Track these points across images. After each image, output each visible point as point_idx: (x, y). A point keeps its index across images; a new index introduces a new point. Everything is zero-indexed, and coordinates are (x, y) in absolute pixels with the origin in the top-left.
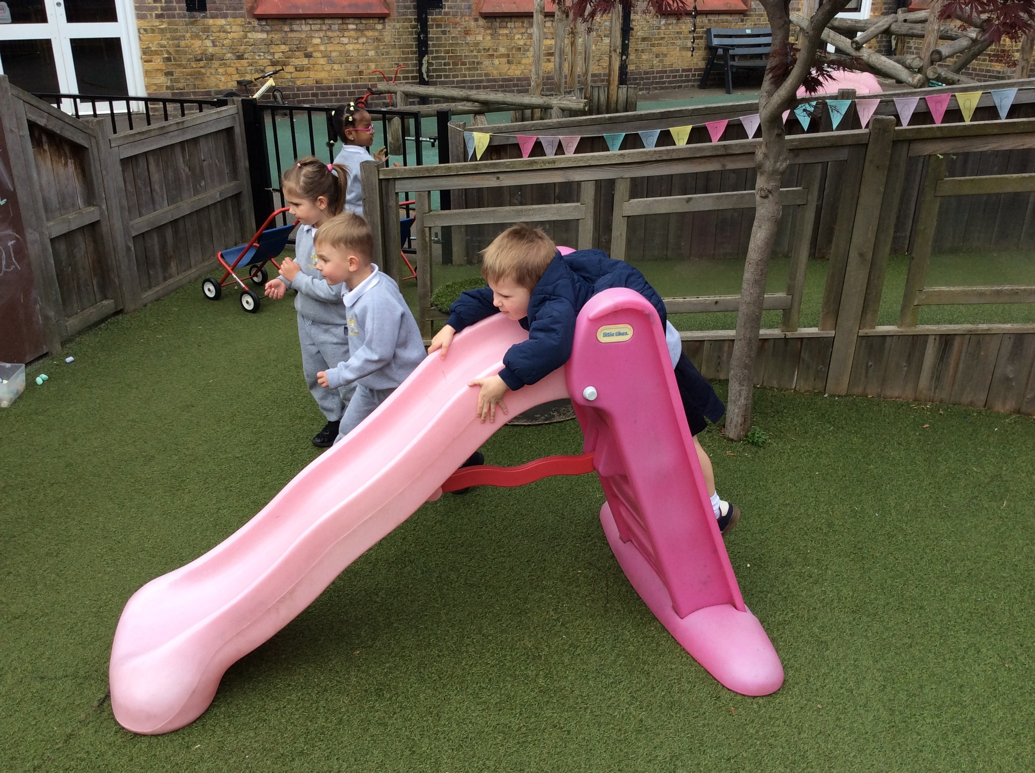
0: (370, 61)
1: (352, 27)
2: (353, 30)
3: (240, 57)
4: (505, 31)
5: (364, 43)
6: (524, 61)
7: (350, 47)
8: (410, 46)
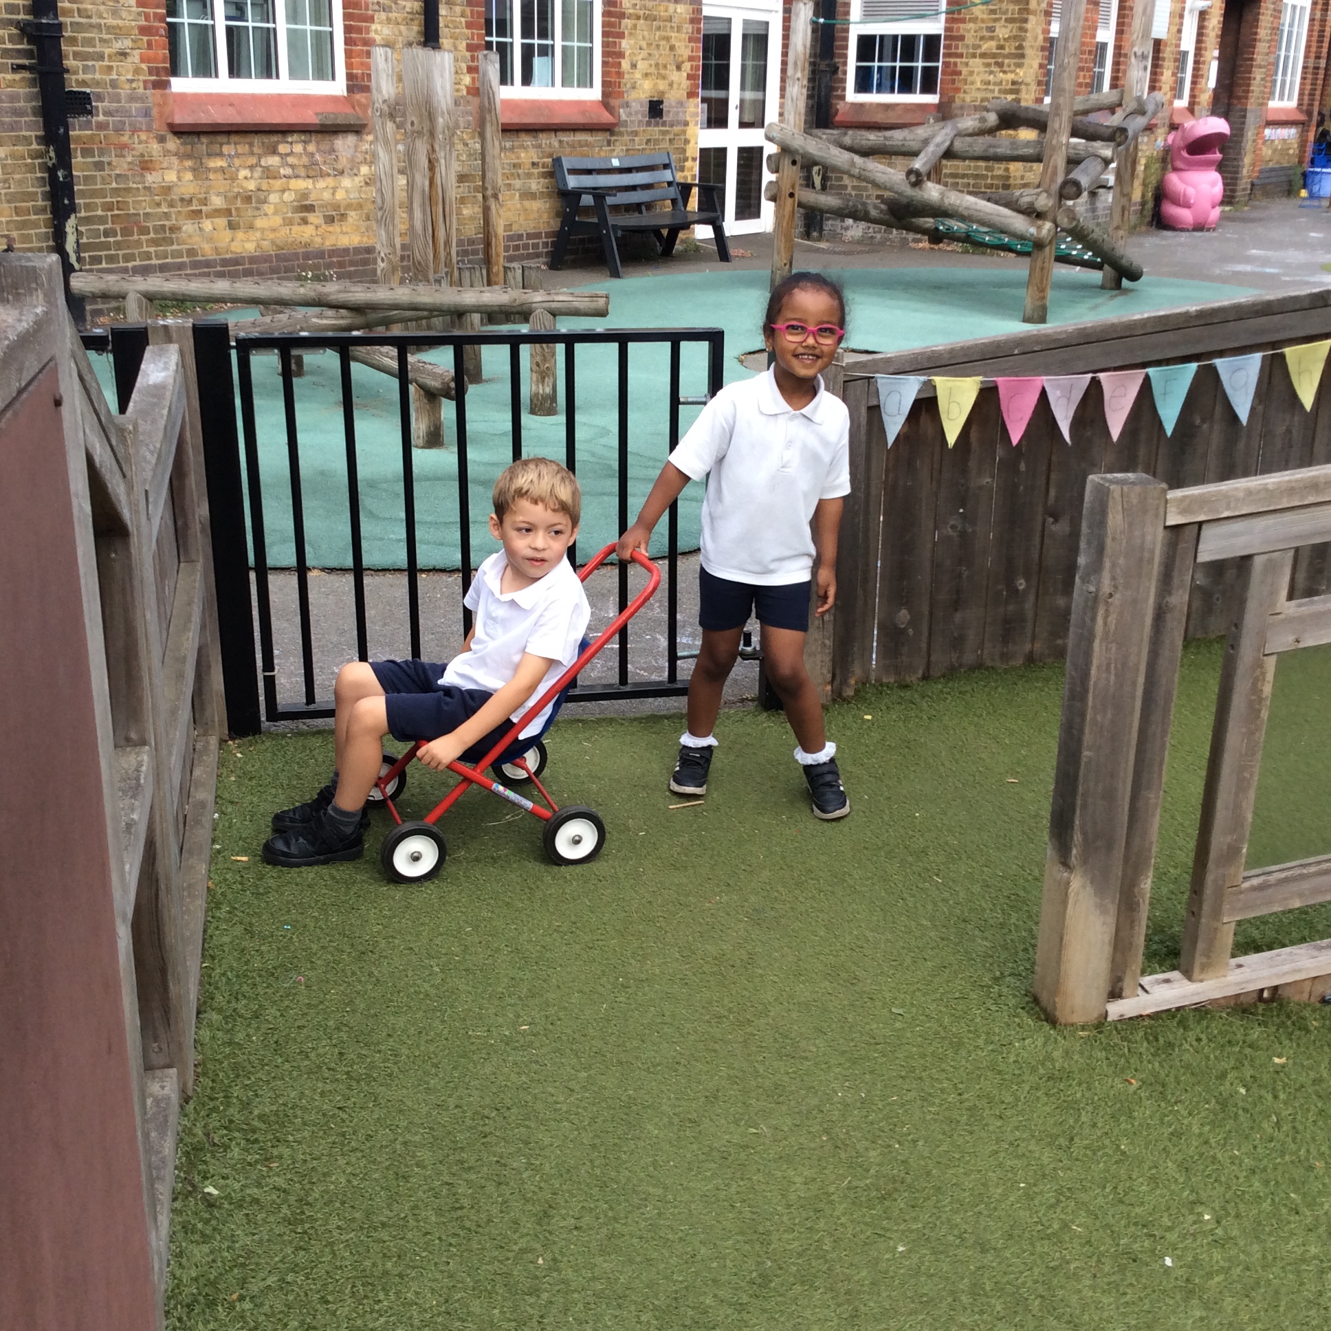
4: (219, 163)
6: (259, 223)
8: (31, 196)
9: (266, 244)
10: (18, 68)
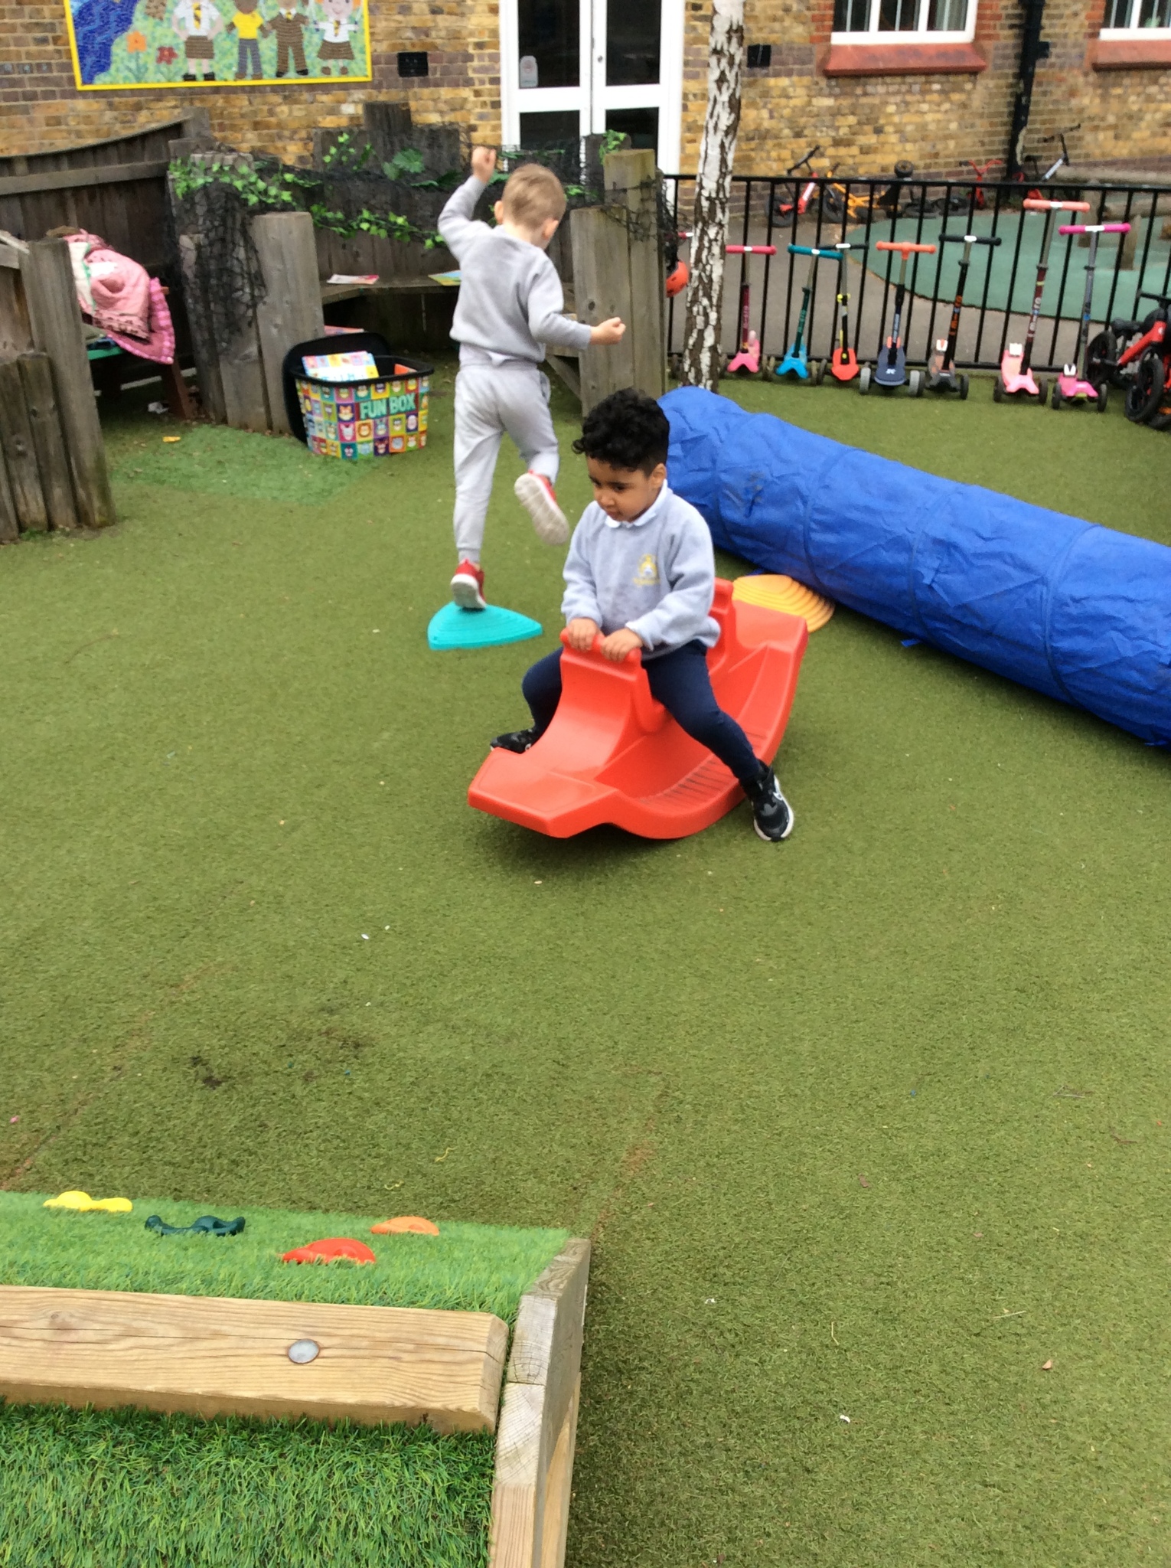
0: (947, 137)
1: (936, 87)
2: (937, 92)
3: (798, 135)
4: (1118, 91)
5: (946, 112)
6: (1136, 135)
7: (929, 117)
8: (1000, 114)
9: (1136, 151)
10: (1012, 27)
